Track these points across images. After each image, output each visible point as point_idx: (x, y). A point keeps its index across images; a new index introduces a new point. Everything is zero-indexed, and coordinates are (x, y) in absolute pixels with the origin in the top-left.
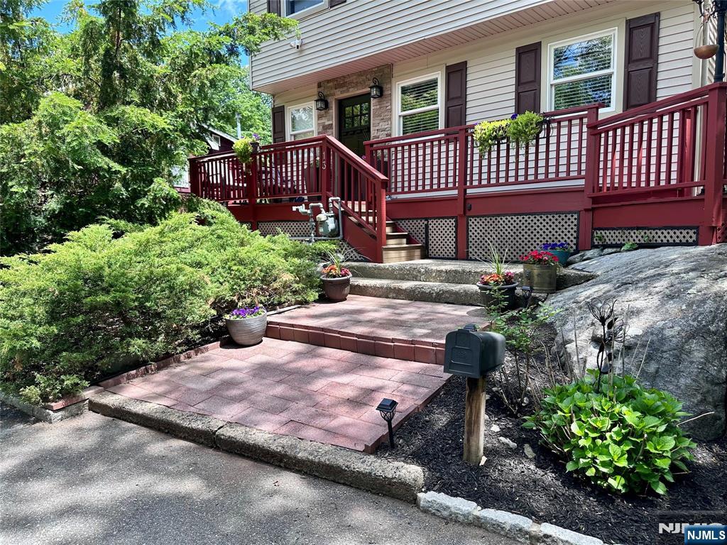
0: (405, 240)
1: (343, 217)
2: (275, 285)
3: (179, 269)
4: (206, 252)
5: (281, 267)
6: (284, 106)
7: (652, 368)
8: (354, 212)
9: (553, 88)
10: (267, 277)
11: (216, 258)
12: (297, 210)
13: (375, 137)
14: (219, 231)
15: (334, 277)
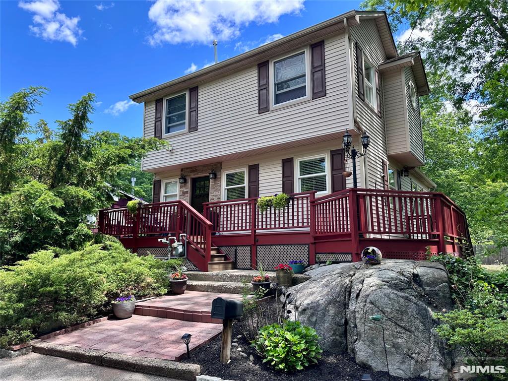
0: (223, 259)
1: (187, 245)
2: (142, 284)
3: (90, 274)
4: (105, 266)
5: (146, 274)
6: (161, 180)
7: (314, 319)
8: (194, 242)
9: (300, 180)
10: (138, 280)
11: (110, 269)
12: (161, 241)
13: (211, 199)
14: (114, 254)
15: (178, 279)
